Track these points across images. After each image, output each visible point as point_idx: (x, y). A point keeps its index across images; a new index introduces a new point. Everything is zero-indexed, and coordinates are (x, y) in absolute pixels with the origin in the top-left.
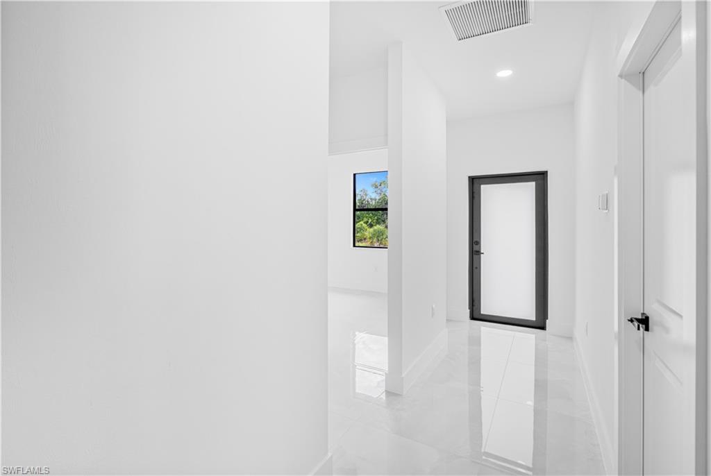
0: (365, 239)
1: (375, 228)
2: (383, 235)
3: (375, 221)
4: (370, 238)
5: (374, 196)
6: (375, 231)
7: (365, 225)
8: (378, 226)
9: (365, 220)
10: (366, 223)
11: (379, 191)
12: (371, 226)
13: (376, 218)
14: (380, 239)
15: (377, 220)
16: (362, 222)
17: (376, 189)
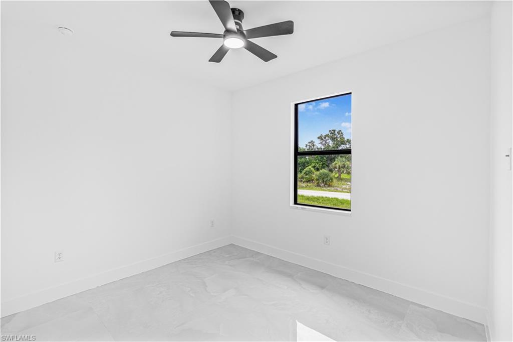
0: (312, 180)
1: (321, 171)
2: (327, 177)
3: (321, 166)
4: (317, 180)
5: (319, 146)
6: (320, 174)
7: (312, 169)
8: (323, 170)
9: (313, 165)
10: (314, 167)
11: (324, 143)
12: (318, 170)
13: (321, 163)
14: (325, 180)
15: (322, 165)
16: (310, 167)
17: (321, 141)
